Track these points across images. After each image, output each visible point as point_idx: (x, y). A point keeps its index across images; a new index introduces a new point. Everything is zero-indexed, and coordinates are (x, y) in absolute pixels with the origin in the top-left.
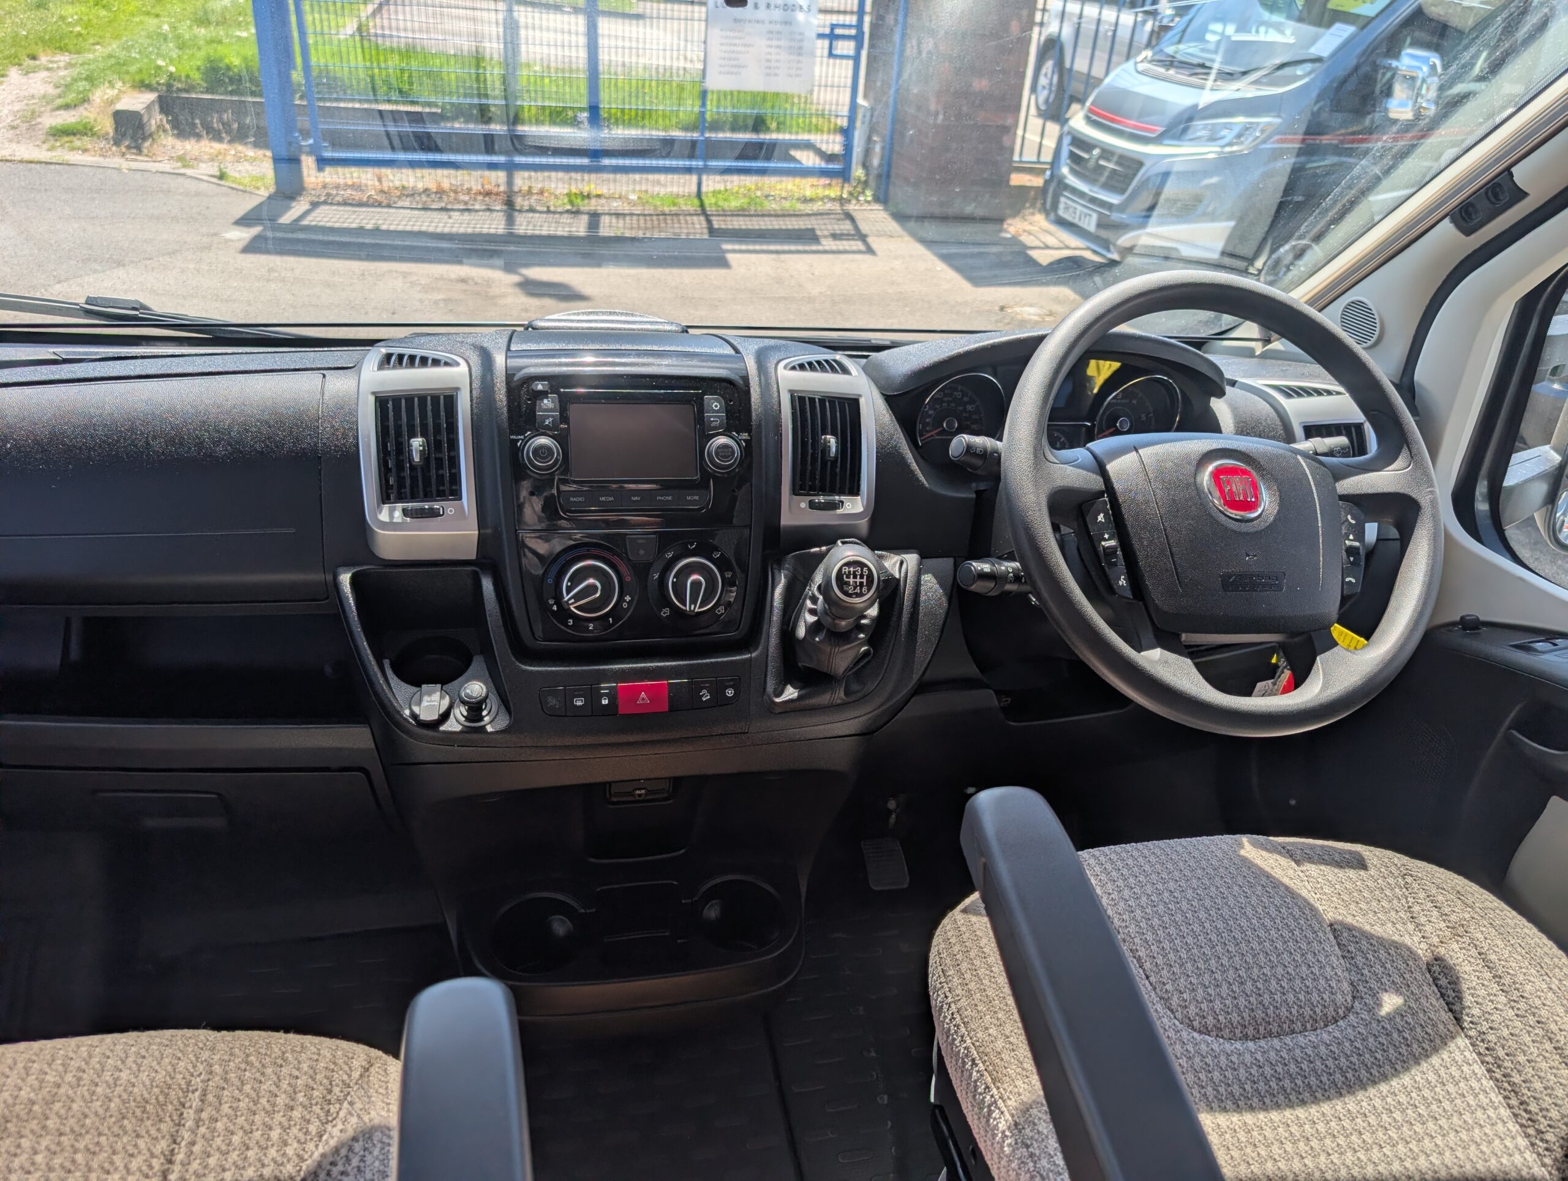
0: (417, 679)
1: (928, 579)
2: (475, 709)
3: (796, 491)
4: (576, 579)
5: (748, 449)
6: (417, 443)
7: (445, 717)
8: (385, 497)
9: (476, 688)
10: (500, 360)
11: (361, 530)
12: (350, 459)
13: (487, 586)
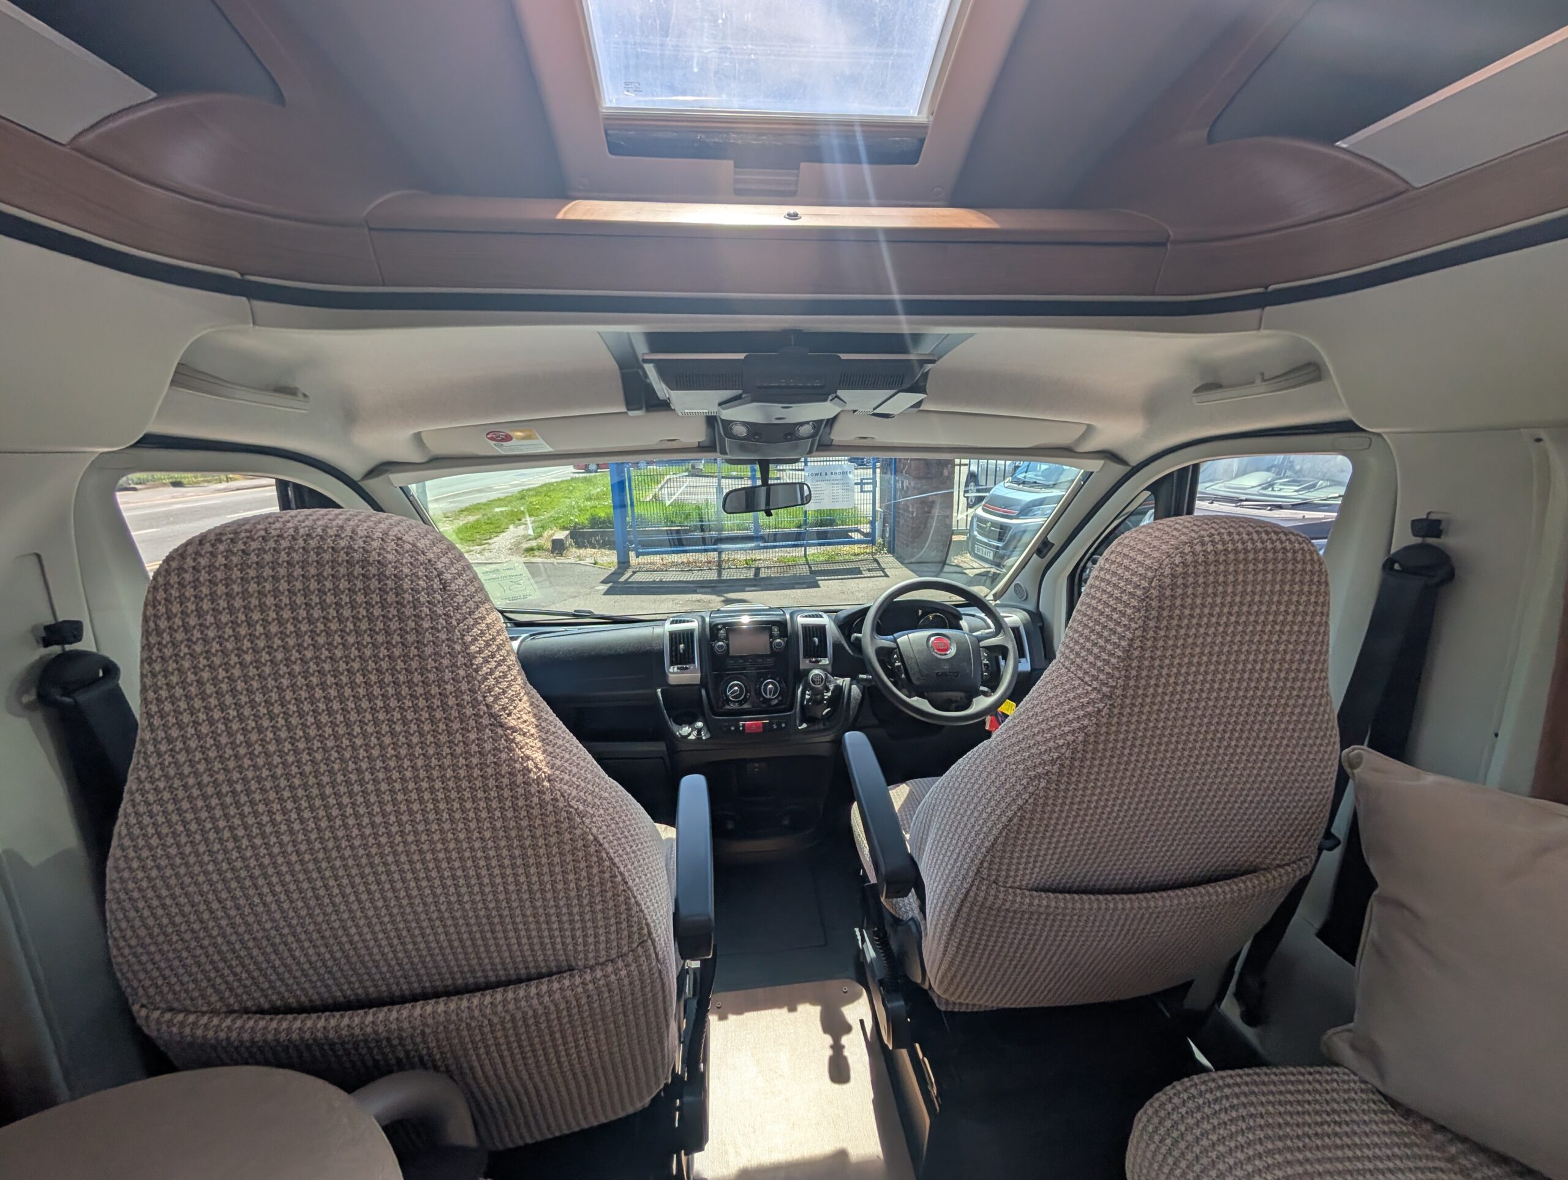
0: (680, 723)
1: (854, 687)
2: (699, 731)
3: (805, 657)
4: (731, 688)
5: (787, 643)
6: (682, 646)
7: (689, 734)
8: (672, 663)
9: (700, 724)
10: (707, 620)
11: (664, 675)
12: (662, 653)
13: (703, 692)
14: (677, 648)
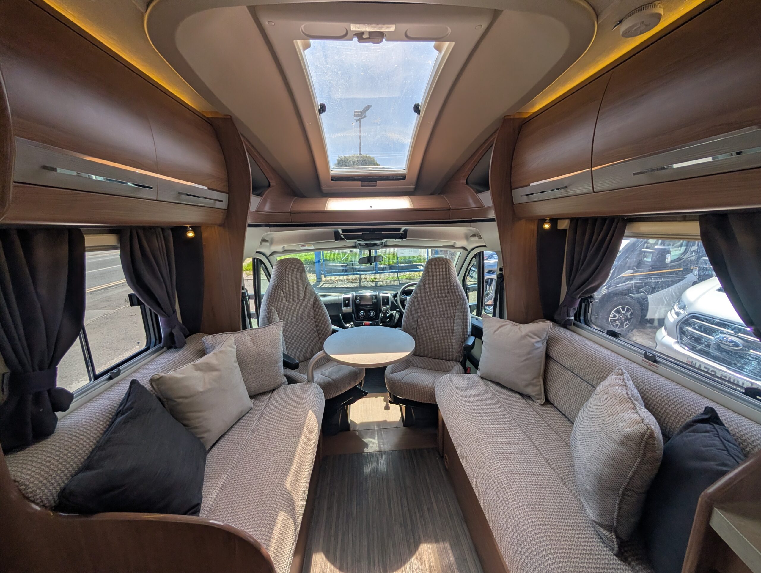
3: (382, 305)
4: (361, 313)
5: (377, 301)
6: (347, 302)
7: (349, 326)
8: (344, 306)
9: (352, 323)
10: (354, 295)
11: (342, 310)
12: (341, 304)
13: (353, 315)
14: (345, 302)
